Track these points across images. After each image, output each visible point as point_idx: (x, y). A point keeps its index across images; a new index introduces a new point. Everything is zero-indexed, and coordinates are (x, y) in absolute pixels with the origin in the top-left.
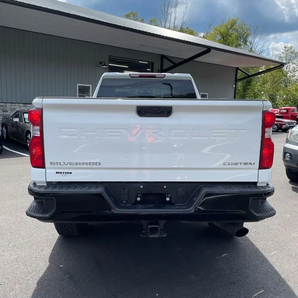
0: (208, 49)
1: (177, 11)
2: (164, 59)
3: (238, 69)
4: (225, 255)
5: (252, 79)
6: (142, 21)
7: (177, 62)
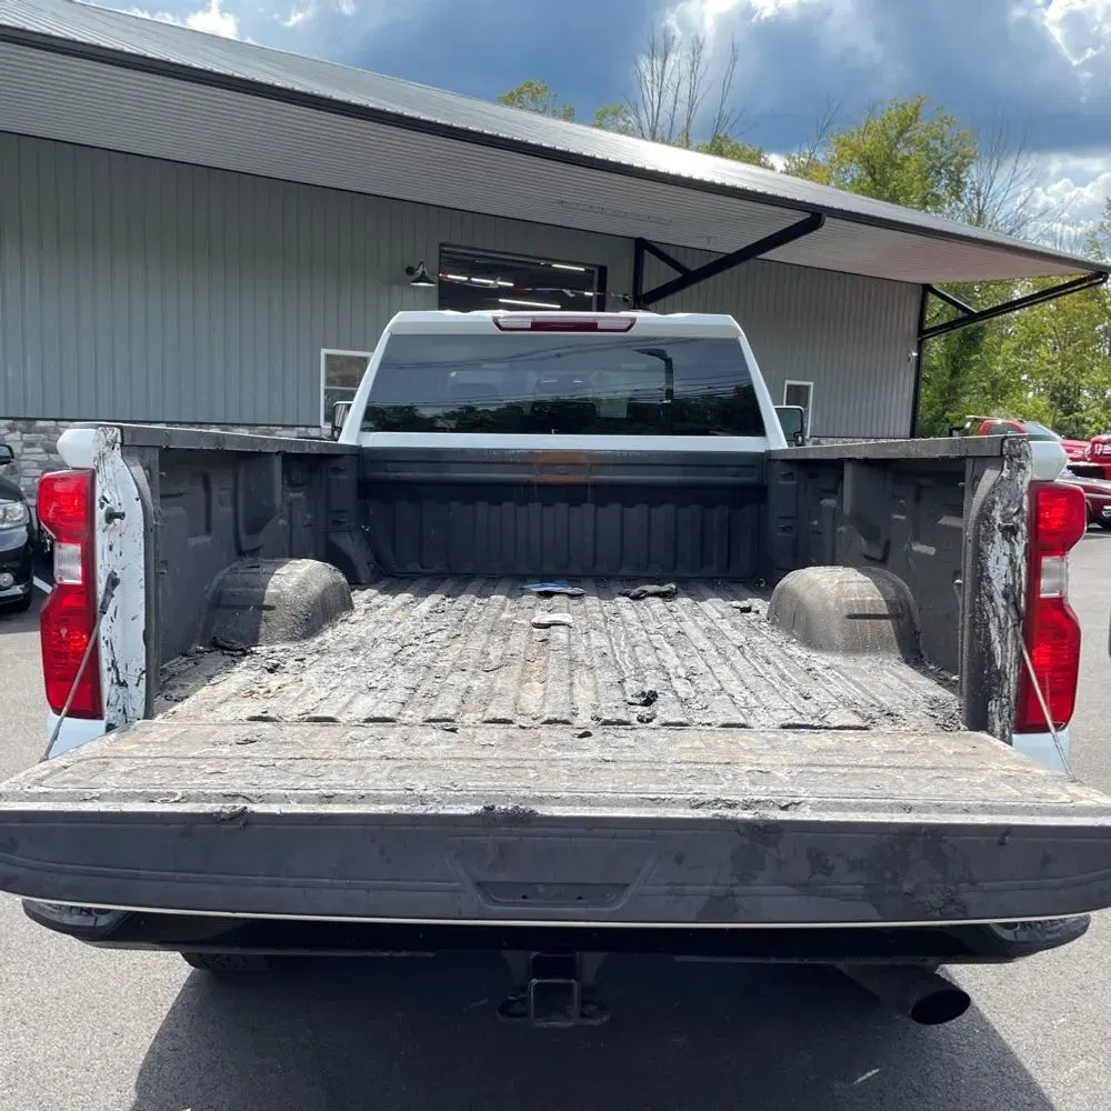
0: (813, 218)
1: (698, 76)
2: (646, 252)
3: (927, 288)
4: (869, 1074)
5: (982, 328)
6: (569, 116)
7: (694, 265)
